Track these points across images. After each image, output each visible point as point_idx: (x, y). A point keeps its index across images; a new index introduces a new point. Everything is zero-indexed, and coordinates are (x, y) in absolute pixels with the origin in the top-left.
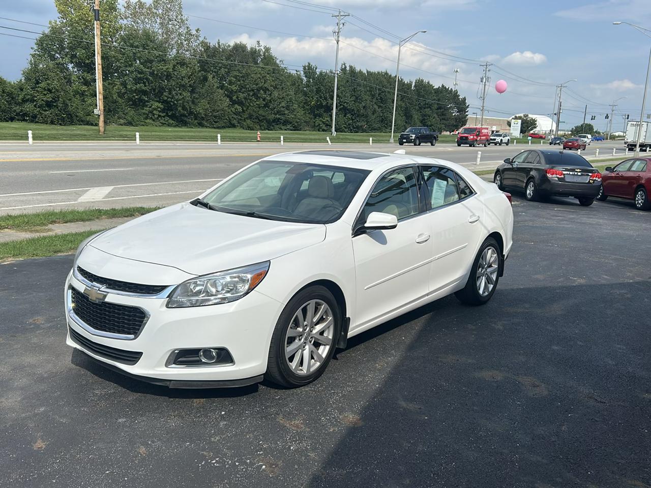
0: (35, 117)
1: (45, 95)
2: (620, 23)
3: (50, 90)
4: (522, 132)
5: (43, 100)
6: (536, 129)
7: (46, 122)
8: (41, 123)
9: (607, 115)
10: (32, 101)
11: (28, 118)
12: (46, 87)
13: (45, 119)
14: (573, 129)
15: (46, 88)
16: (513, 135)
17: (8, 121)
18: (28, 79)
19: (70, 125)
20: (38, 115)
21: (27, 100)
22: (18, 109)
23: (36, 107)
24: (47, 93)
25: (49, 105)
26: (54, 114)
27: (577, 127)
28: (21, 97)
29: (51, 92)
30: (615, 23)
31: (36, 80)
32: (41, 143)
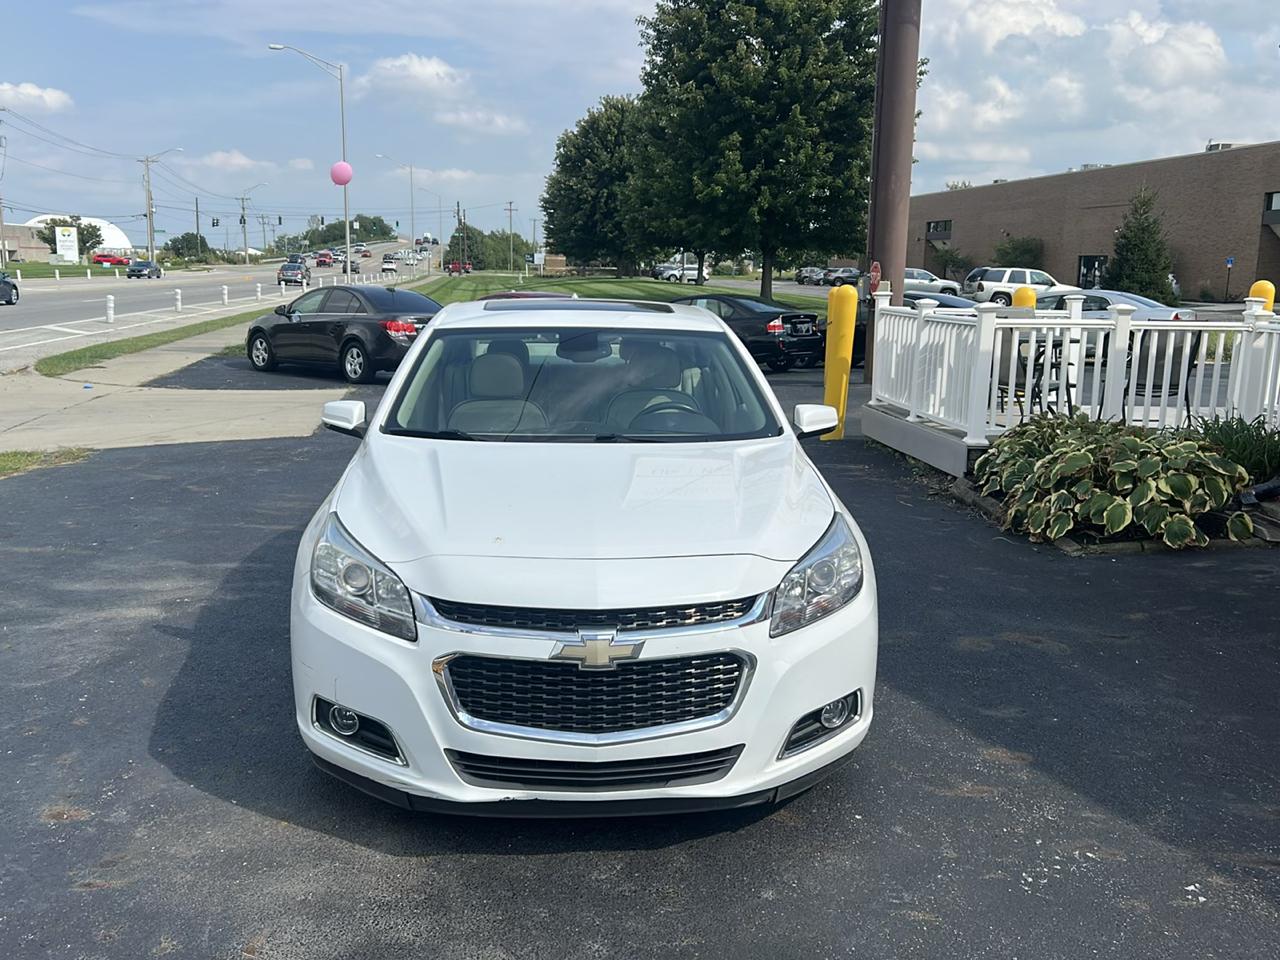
2: (281, 47)
4: (81, 252)
6: (101, 246)
9: (243, 217)
14: (167, 244)
16: (66, 259)
27: (174, 241)
30: (272, 46)
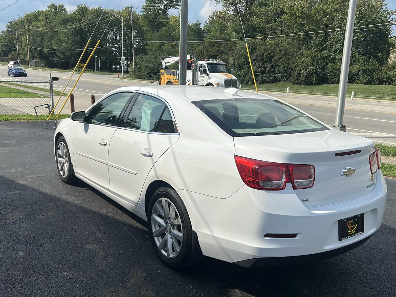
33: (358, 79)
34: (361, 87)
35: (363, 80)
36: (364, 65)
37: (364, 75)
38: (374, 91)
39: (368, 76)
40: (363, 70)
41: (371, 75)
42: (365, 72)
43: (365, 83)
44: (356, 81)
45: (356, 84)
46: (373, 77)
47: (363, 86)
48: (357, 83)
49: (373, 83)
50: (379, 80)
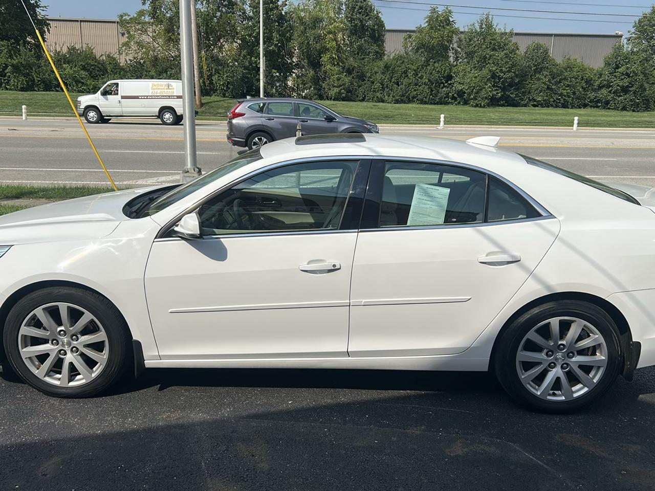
0: (607, 103)
1: (622, 79)
3: (628, 75)
5: (618, 86)
7: (616, 109)
8: (612, 109)
10: (609, 86)
11: (600, 105)
12: (624, 71)
13: (618, 106)
15: (624, 73)
17: (580, 108)
18: (607, 64)
19: (644, 111)
20: (611, 101)
21: (604, 86)
22: (592, 95)
23: (611, 93)
24: (625, 78)
25: (625, 90)
26: (628, 100)
28: (597, 83)
29: (629, 76)
31: (616, 65)
32: (592, 130)
33: (8, 83)
34: (20, 97)
35: (18, 84)
36: (10, 56)
37: (17, 75)
38: (46, 103)
39: (24, 77)
40: (13, 65)
41: (28, 74)
42: (16, 68)
43: (22, 90)
44: (4, 85)
45: (3, 91)
46: (33, 77)
47: (22, 94)
48: (7, 89)
49: (36, 89)
50: (44, 82)
